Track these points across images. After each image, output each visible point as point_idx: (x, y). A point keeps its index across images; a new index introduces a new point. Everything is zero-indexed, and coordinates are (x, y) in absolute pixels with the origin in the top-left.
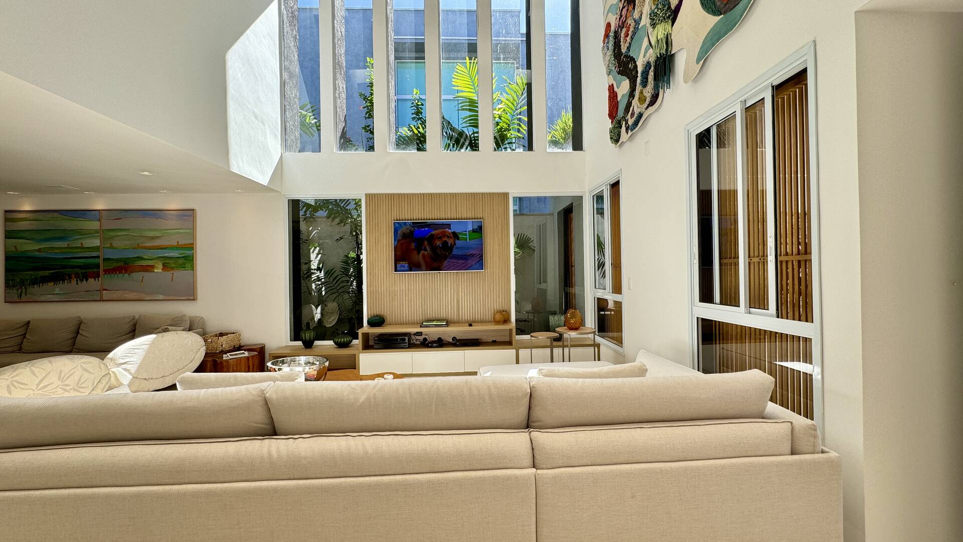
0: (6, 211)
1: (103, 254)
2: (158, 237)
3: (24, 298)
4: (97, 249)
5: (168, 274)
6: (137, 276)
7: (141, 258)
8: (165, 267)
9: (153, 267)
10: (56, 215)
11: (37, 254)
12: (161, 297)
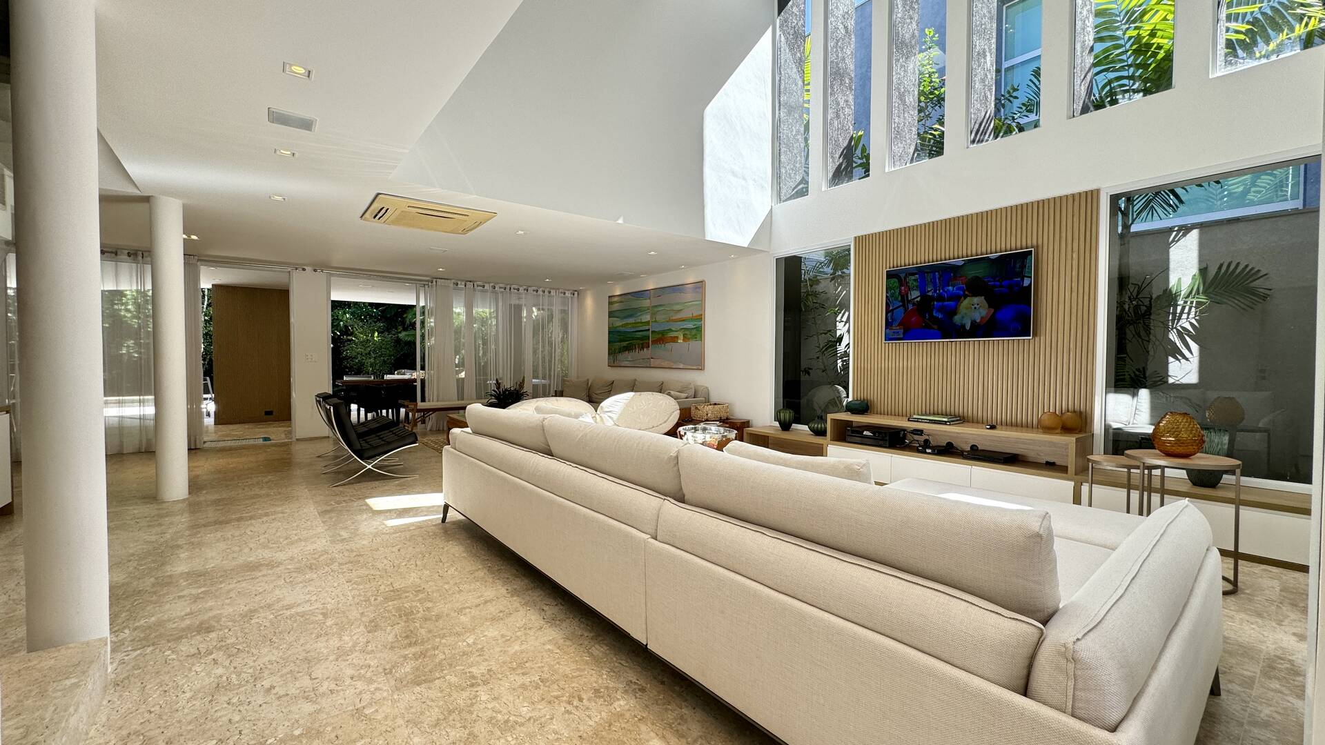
0: (609, 297)
1: (652, 327)
2: (681, 310)
3: (616, 364)
4: (648, 323)
5: (686, 344)
6: (669, 346)
7: (670, 330)
8: (685, 339)
9: (677, 337)
10: (629, 296)
11: (622, 329)
12: (681, 366)
